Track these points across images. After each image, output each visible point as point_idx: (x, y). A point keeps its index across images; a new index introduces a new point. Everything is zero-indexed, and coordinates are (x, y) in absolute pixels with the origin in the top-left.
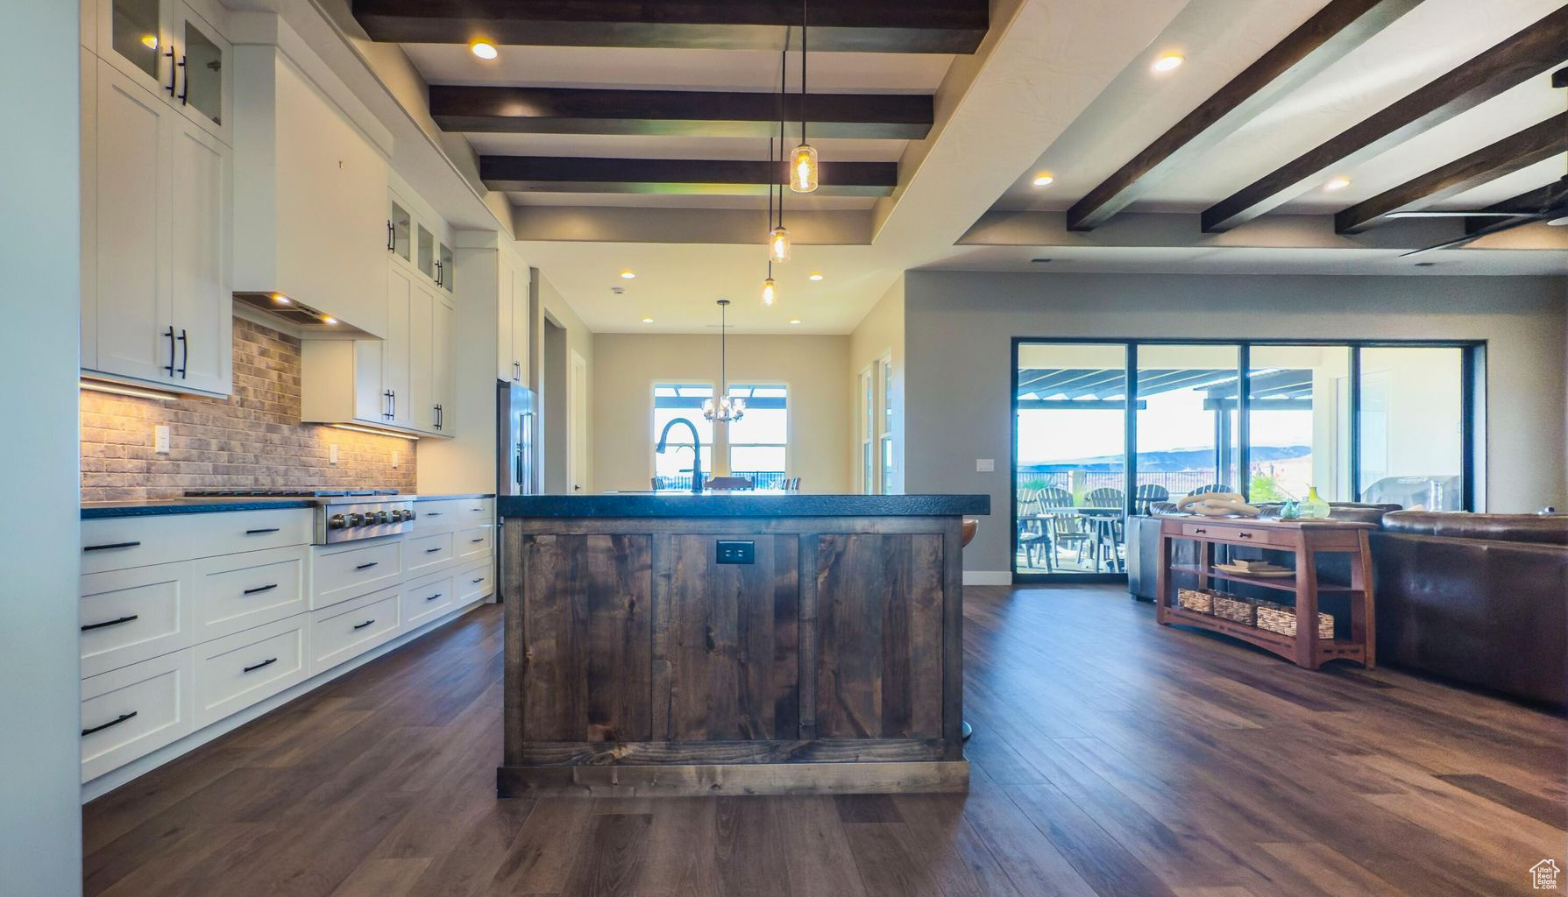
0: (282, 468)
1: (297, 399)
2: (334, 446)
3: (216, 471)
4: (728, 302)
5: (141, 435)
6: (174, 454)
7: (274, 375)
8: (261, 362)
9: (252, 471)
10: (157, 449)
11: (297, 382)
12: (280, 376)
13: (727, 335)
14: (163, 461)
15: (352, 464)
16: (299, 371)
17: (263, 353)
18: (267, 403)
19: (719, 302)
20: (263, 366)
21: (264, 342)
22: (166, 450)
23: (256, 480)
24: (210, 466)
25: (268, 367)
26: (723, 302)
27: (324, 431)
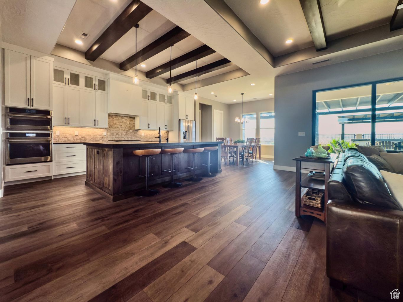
0: (130, 137)
1: (134, 126)
2: (143, 133)
3: (115, 137)
4: (244, 94)
5: (101, 133)
6: (107, 135)
7: (128, 123)
8: (126, 121)
9: (124, 137)
10: (104, 135)
11: (134, 123)
12: (130, 123)
13: (244, 103)
14: (105, 136)
15: (148, 136)
16: (134, 122)
17: (126, 120)
18: (127, 127)
19: (241, 94)
20: (126, 122)
21: (126, 118)
22: (106, 135)
23: (124, 139)
24: (114, 137)
25: (127, 122)
26: (242, 94)
27: (140, 130)
